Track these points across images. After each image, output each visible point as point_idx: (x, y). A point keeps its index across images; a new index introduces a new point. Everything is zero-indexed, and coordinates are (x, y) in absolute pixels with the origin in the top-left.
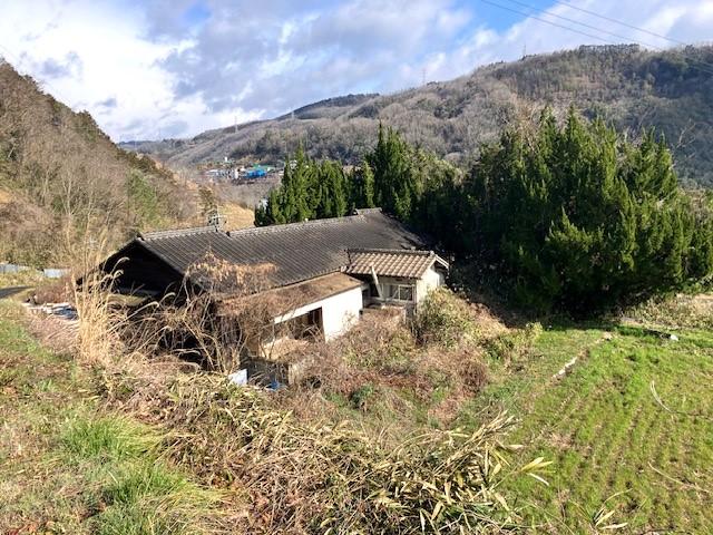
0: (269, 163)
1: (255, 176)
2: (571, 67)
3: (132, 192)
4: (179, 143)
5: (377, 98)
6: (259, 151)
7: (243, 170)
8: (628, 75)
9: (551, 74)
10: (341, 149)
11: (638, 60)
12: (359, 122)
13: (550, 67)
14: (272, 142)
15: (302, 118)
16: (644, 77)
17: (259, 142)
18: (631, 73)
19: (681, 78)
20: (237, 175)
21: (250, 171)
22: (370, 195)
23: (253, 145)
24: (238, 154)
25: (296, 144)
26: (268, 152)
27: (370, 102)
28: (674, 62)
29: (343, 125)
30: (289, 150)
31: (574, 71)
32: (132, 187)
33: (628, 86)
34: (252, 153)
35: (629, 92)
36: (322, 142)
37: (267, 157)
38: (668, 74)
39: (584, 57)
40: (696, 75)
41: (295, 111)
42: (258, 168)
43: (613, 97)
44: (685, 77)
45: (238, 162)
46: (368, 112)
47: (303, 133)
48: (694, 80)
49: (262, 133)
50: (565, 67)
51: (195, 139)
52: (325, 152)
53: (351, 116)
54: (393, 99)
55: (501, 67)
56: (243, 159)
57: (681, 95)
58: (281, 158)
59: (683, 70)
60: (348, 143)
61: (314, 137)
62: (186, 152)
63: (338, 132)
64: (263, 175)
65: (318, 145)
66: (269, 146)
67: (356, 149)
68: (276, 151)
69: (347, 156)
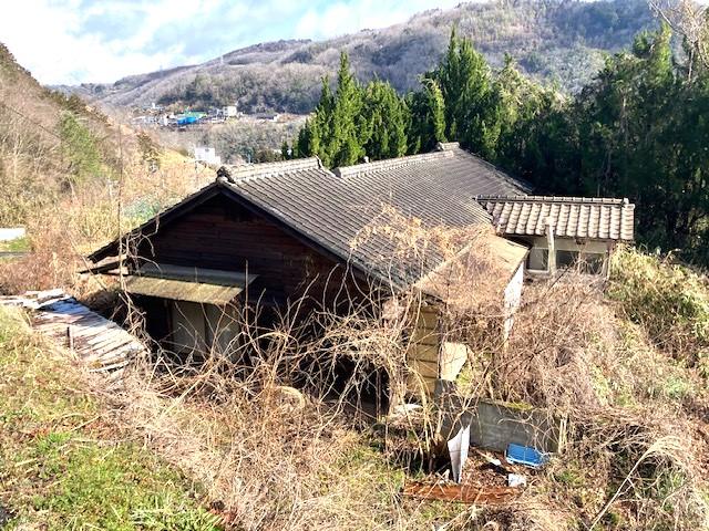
0: (201, 110)
1: (186, 123)
2: (507, 16)
3: (65, 135)
4: (99, 88)
5: (309, 44)
6: (190, 97)
7: (172, 116)
8: (561, 24)
9: (487, 23)
10: (277, 95)
11: (571, 10)
12: (294, 67)
13: (486, 14)
14: (202, 87)
15: (231, 63)
16: (576, 29)
17: (189, 88)
18: (564, 23)
19: (611, 29)
20: (166, 122)
21: (181, 118)
22: (441, 126)
23: (183, 91)
24: (167, 100)
25: (229, 89)
26: (199, 98)
27: (303, 47)
28: (606, 14)
29: (278, 70)
30: (221, 96)
31: (510, 20)
32: (65, 129)
33: (561, 36)
34: (181, 98)
35: (562, 42)
36: (256, 87)
37: (199, 103)
38: (598, 26)
39: (518, 5)
40: (626, 27)
41: (224, 56)
42: (188, 114)
43: (547, 47)
44: (615, 29)
45: (167, 108)
46: (302, 57)
47: (235, 78)
48: (624, 32)
49: (191, 77)
50: (500, 16)
51: (117, 84)
52: (260, 98)
53: (284, 62)
54: (327, 45)
55: (437, 14)
56: (172, 106)
57: (612, 46)
58: (213, 104)
59: (613, 21)
60: (284, 88)
61: (248, 82)
62: (108, 98)
63: (274, 77)
64: (195, 122)
65: (252, 92)
66: (199, 91)
67: (293, 95)
68: (207, 97)
69: (284, 103)
